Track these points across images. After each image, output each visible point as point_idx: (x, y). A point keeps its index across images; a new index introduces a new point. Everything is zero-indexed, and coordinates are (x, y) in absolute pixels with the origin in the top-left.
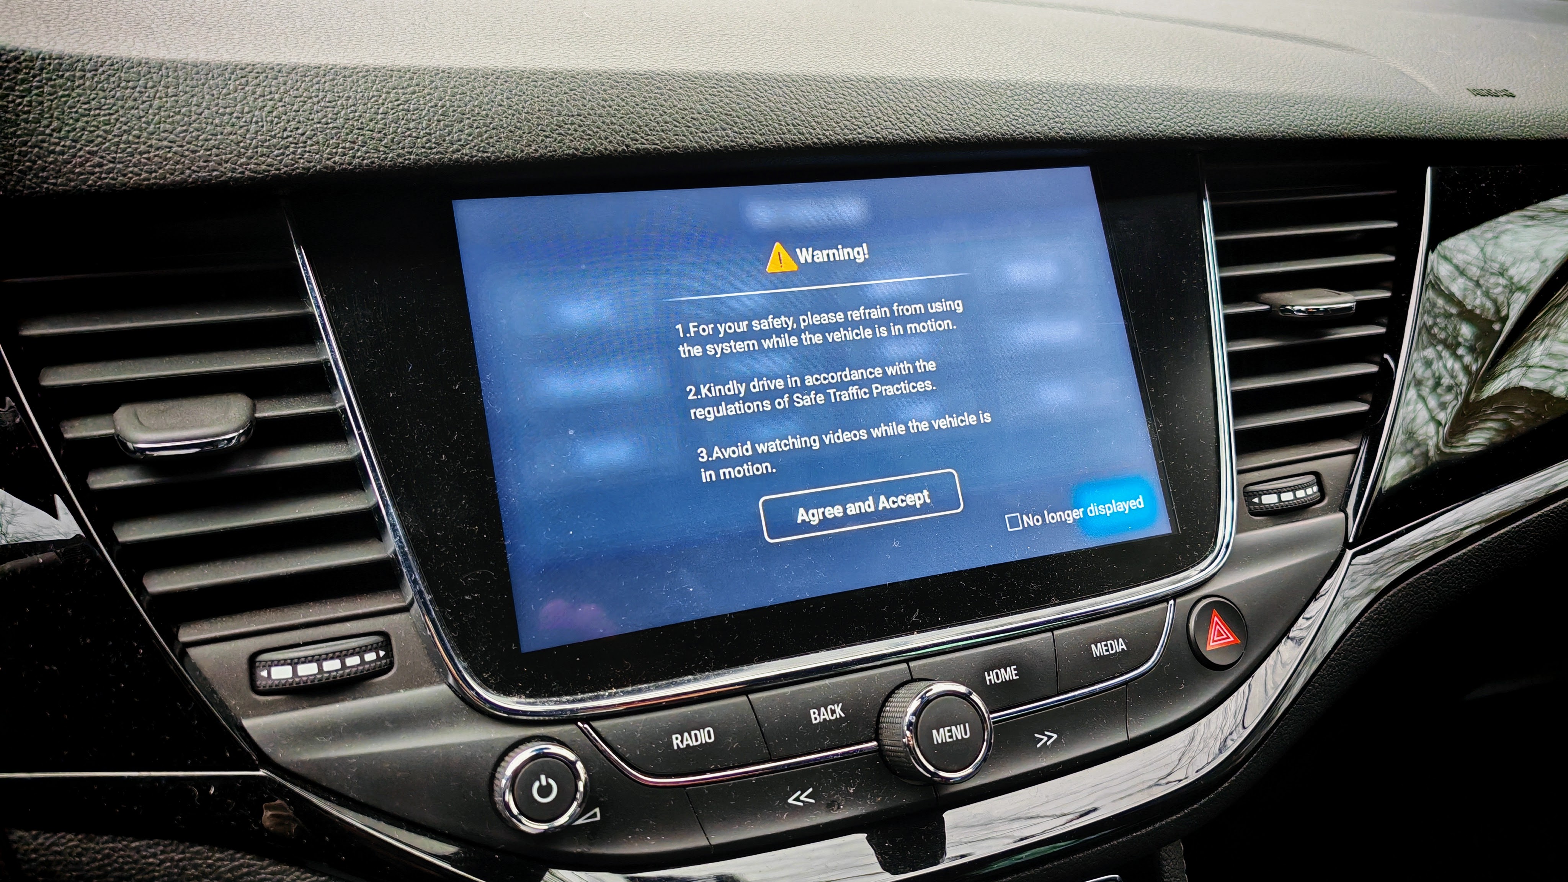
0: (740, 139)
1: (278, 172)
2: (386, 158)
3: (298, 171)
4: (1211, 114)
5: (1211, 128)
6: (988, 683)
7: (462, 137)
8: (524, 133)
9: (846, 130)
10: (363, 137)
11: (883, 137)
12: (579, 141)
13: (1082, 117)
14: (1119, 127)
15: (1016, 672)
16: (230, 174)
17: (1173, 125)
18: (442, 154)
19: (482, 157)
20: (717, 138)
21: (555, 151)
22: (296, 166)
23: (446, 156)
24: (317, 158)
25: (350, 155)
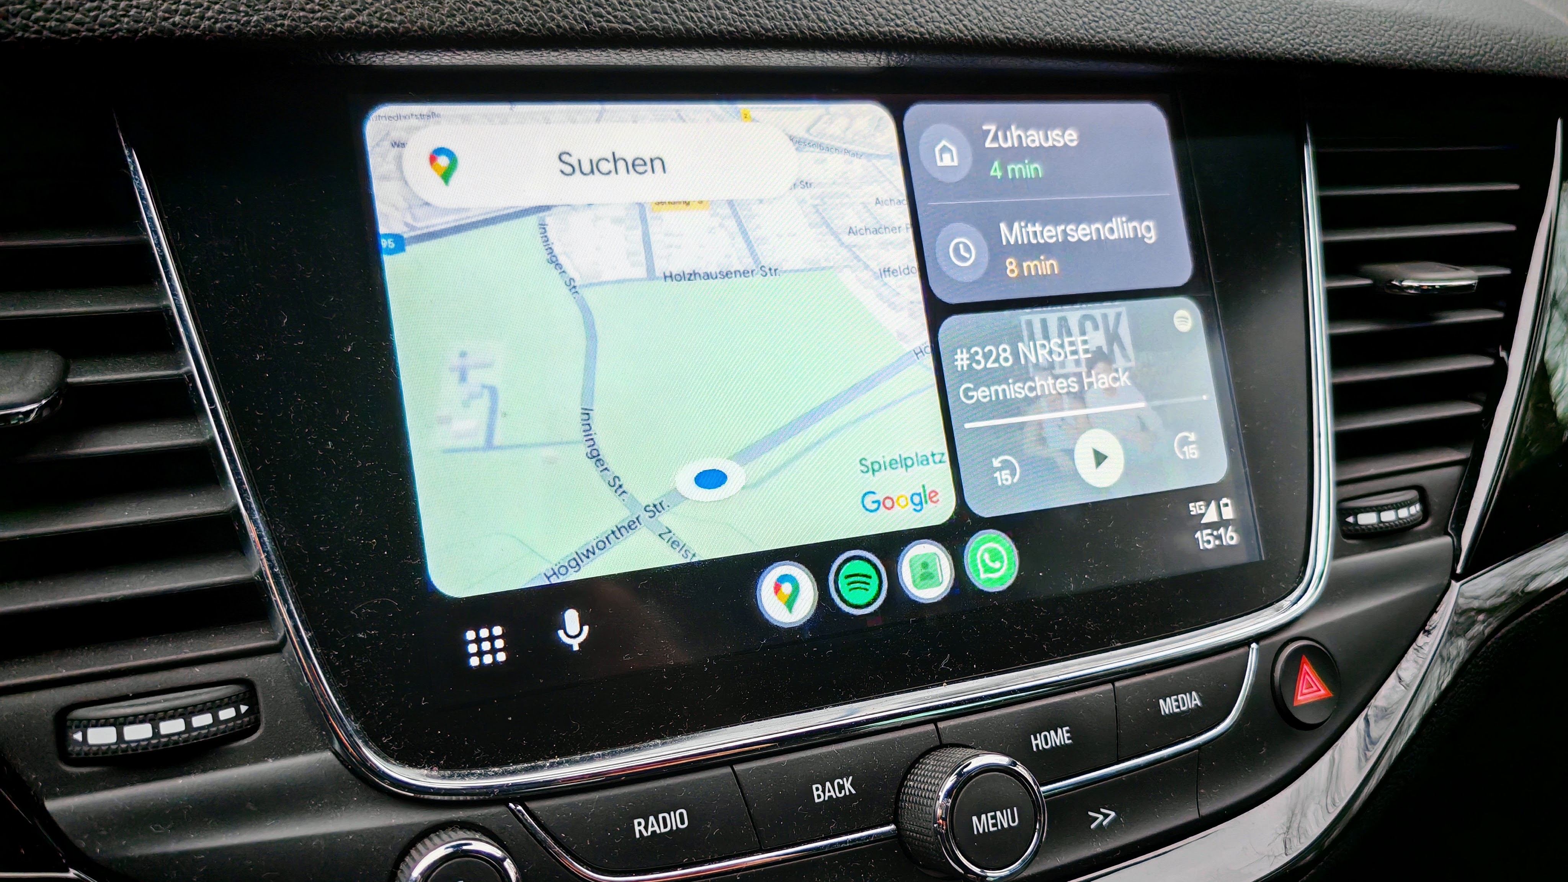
0: (741, 22)
1: (90, 34)
3: (120, 33)
4: (1329, 31)
5: (1328, 49)
6: (1035, 749)
9: (881, 20)
11: (929, 33)
12: (521, 13)
13: (1176, 24)
14: (1220, 40)
15: (1069, 735)
17: (1284, 42)
18: (329, 20)
20: (710, 19)
21: (488, 25)
22: (117, 26)
23: (336, 24)
24: (148, 17)
25: (197, 15)
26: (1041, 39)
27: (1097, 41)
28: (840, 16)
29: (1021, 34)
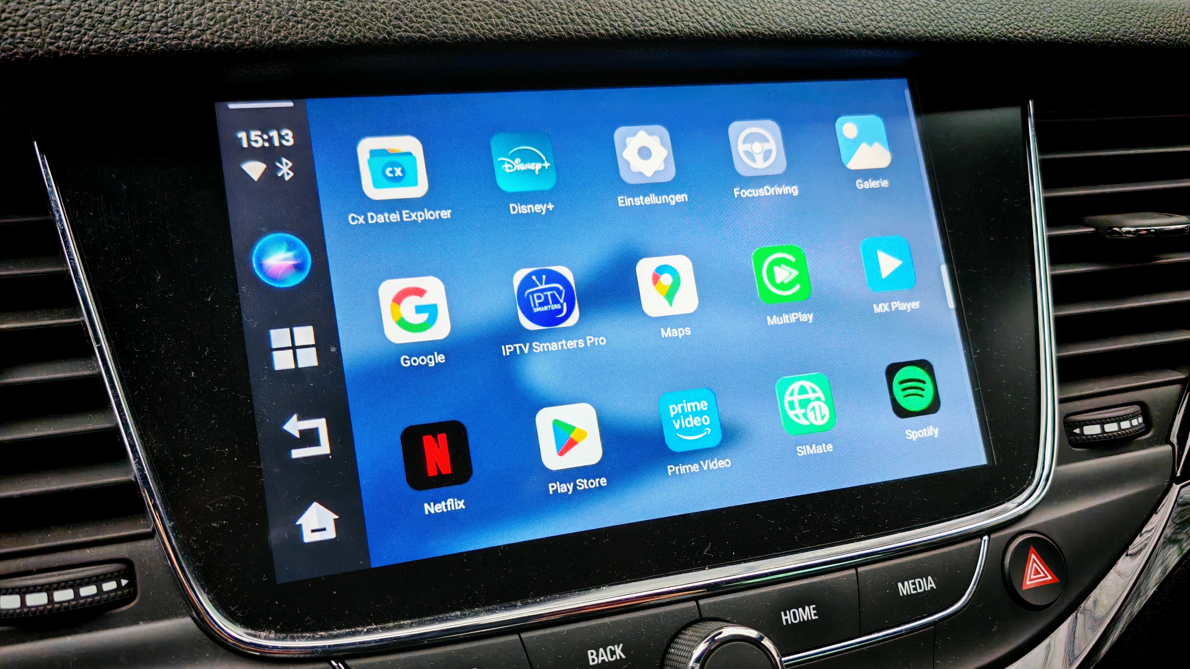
0: (517, 28)
2: (116, 43)
3: (17, 56)
4: (1041, 17)
5: (1041, 31)
6: (784, 623)
7: (203, 21)
8: (272, 18)
9: (637, 22)
10: (90, 20)
11: (679, 30)
12: (334, 27)
13: (900, 15)
14: (941, 28)
15: (815, 612)
17: (999, 27)
18: (179, 39)
19: (224, 43)
20: (491, 27)
21: (308, 38)
22: (15, 50)
23: (185, 42)
24: (38, 43)
25: (76, 40)
26: (778, 32)
27: (828, 32)
28: (601, 20)
29: (760, 29)
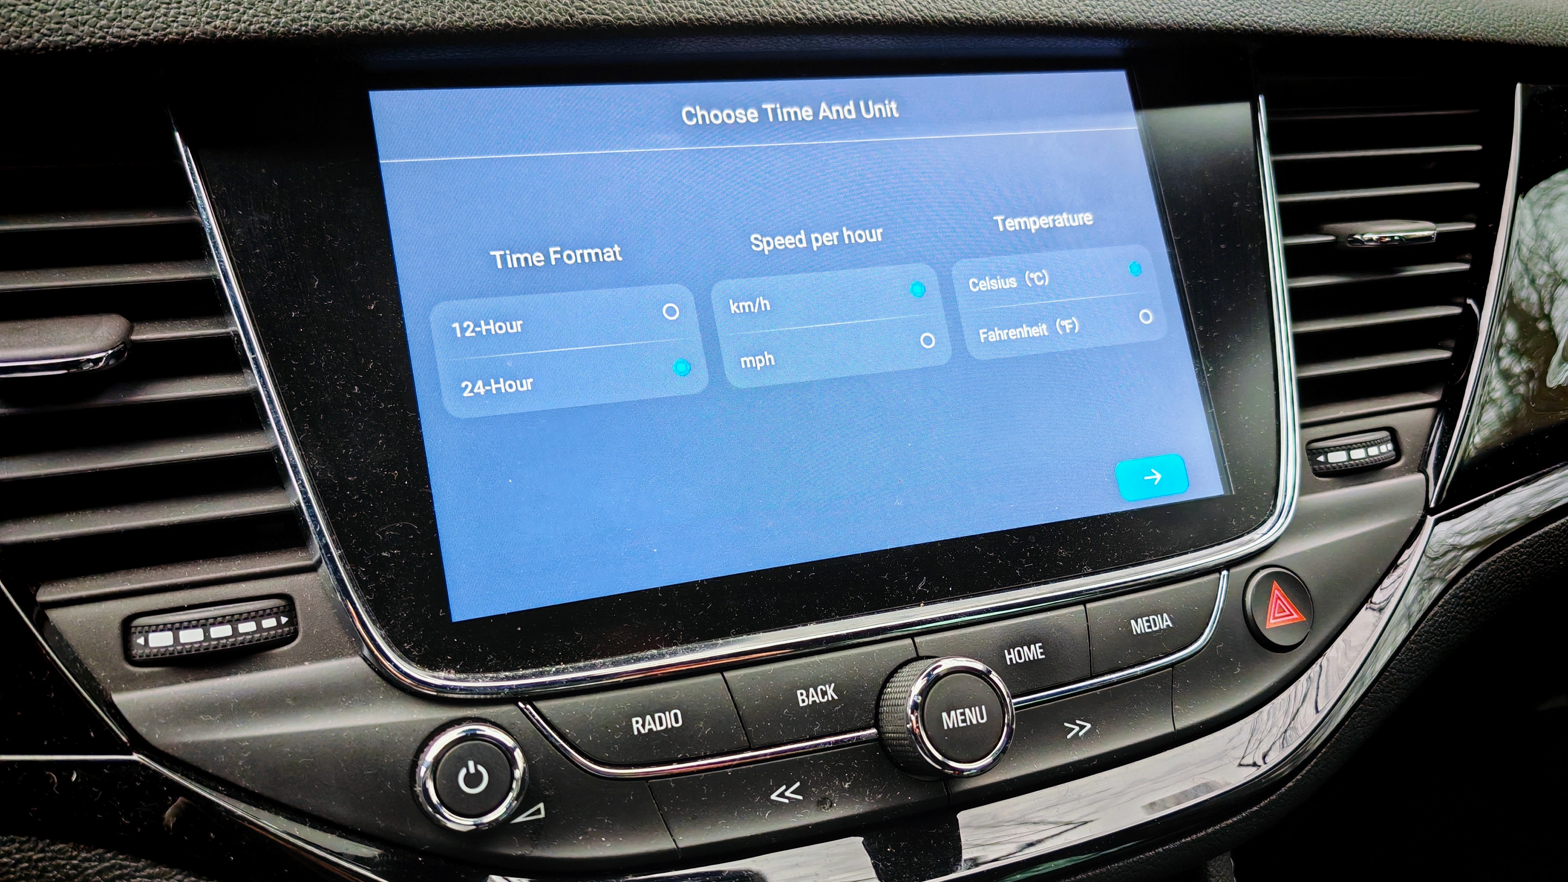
1: (146, 38)
2: (278, 23)
3: (170, 36)
5: (1268, 19)
6: (1009, 662)
12: (512, 8)
14: (1161, 14)
15: (1042, 650)
16: (87, 39)
18: (347, 20)
19: (395, 24)
21: (484, 20)
22: (168, 30)
23: (352, 23)
24: (194, 22)
25: (235, 19)
